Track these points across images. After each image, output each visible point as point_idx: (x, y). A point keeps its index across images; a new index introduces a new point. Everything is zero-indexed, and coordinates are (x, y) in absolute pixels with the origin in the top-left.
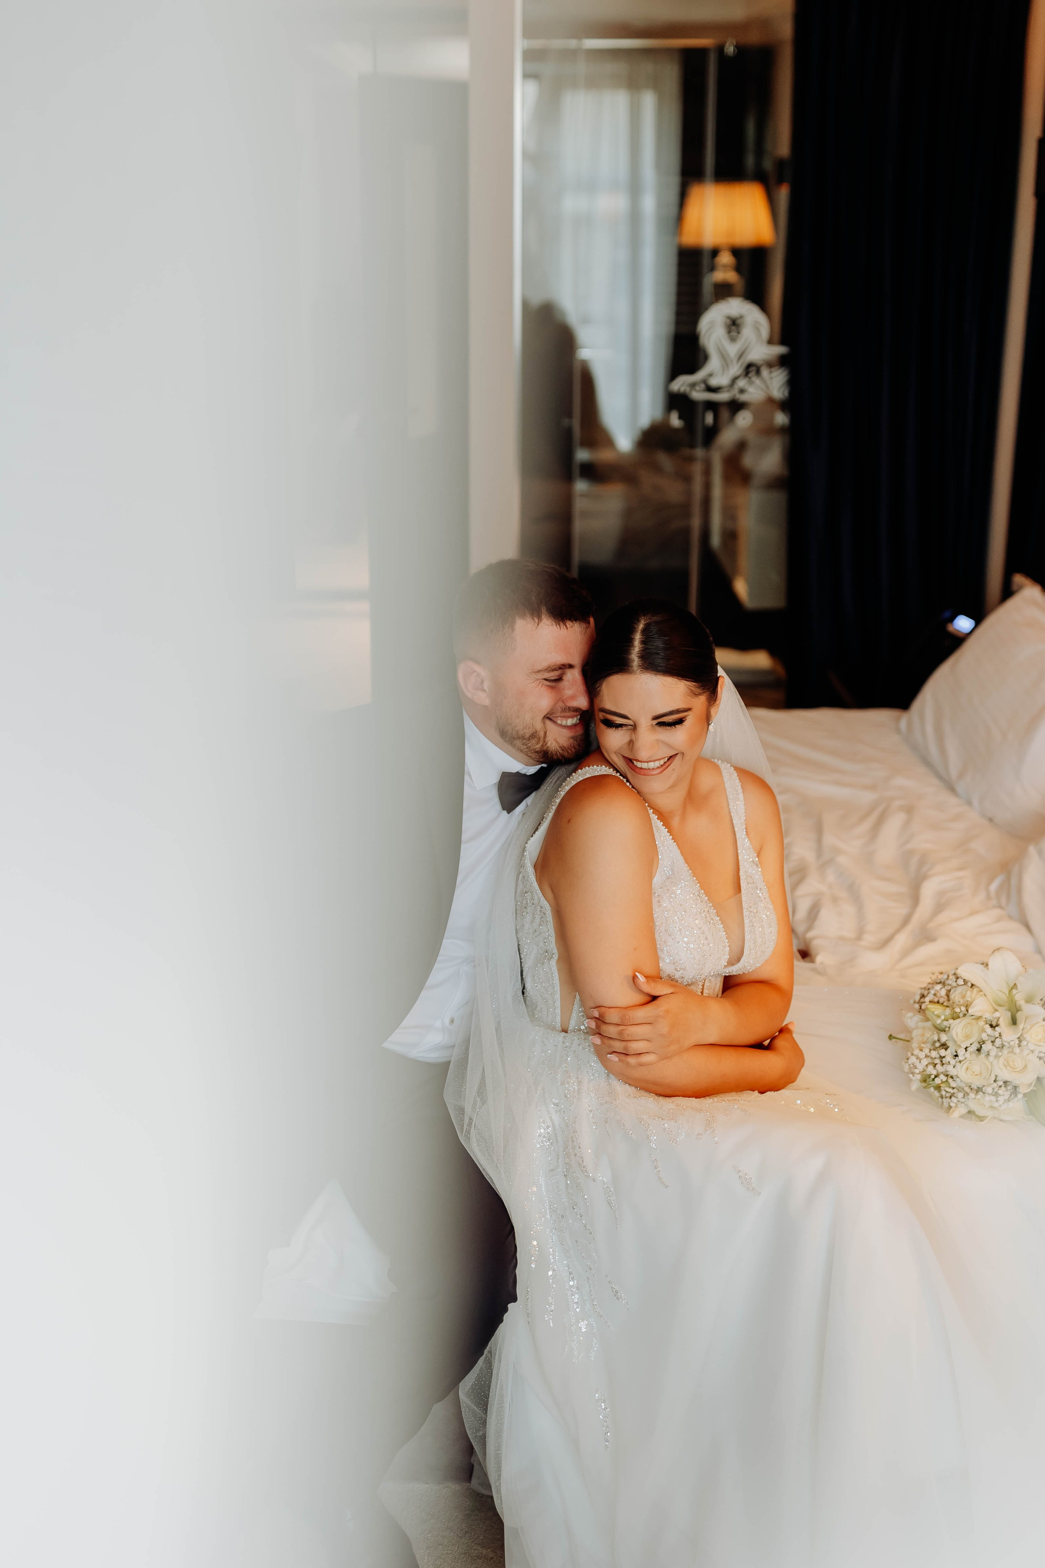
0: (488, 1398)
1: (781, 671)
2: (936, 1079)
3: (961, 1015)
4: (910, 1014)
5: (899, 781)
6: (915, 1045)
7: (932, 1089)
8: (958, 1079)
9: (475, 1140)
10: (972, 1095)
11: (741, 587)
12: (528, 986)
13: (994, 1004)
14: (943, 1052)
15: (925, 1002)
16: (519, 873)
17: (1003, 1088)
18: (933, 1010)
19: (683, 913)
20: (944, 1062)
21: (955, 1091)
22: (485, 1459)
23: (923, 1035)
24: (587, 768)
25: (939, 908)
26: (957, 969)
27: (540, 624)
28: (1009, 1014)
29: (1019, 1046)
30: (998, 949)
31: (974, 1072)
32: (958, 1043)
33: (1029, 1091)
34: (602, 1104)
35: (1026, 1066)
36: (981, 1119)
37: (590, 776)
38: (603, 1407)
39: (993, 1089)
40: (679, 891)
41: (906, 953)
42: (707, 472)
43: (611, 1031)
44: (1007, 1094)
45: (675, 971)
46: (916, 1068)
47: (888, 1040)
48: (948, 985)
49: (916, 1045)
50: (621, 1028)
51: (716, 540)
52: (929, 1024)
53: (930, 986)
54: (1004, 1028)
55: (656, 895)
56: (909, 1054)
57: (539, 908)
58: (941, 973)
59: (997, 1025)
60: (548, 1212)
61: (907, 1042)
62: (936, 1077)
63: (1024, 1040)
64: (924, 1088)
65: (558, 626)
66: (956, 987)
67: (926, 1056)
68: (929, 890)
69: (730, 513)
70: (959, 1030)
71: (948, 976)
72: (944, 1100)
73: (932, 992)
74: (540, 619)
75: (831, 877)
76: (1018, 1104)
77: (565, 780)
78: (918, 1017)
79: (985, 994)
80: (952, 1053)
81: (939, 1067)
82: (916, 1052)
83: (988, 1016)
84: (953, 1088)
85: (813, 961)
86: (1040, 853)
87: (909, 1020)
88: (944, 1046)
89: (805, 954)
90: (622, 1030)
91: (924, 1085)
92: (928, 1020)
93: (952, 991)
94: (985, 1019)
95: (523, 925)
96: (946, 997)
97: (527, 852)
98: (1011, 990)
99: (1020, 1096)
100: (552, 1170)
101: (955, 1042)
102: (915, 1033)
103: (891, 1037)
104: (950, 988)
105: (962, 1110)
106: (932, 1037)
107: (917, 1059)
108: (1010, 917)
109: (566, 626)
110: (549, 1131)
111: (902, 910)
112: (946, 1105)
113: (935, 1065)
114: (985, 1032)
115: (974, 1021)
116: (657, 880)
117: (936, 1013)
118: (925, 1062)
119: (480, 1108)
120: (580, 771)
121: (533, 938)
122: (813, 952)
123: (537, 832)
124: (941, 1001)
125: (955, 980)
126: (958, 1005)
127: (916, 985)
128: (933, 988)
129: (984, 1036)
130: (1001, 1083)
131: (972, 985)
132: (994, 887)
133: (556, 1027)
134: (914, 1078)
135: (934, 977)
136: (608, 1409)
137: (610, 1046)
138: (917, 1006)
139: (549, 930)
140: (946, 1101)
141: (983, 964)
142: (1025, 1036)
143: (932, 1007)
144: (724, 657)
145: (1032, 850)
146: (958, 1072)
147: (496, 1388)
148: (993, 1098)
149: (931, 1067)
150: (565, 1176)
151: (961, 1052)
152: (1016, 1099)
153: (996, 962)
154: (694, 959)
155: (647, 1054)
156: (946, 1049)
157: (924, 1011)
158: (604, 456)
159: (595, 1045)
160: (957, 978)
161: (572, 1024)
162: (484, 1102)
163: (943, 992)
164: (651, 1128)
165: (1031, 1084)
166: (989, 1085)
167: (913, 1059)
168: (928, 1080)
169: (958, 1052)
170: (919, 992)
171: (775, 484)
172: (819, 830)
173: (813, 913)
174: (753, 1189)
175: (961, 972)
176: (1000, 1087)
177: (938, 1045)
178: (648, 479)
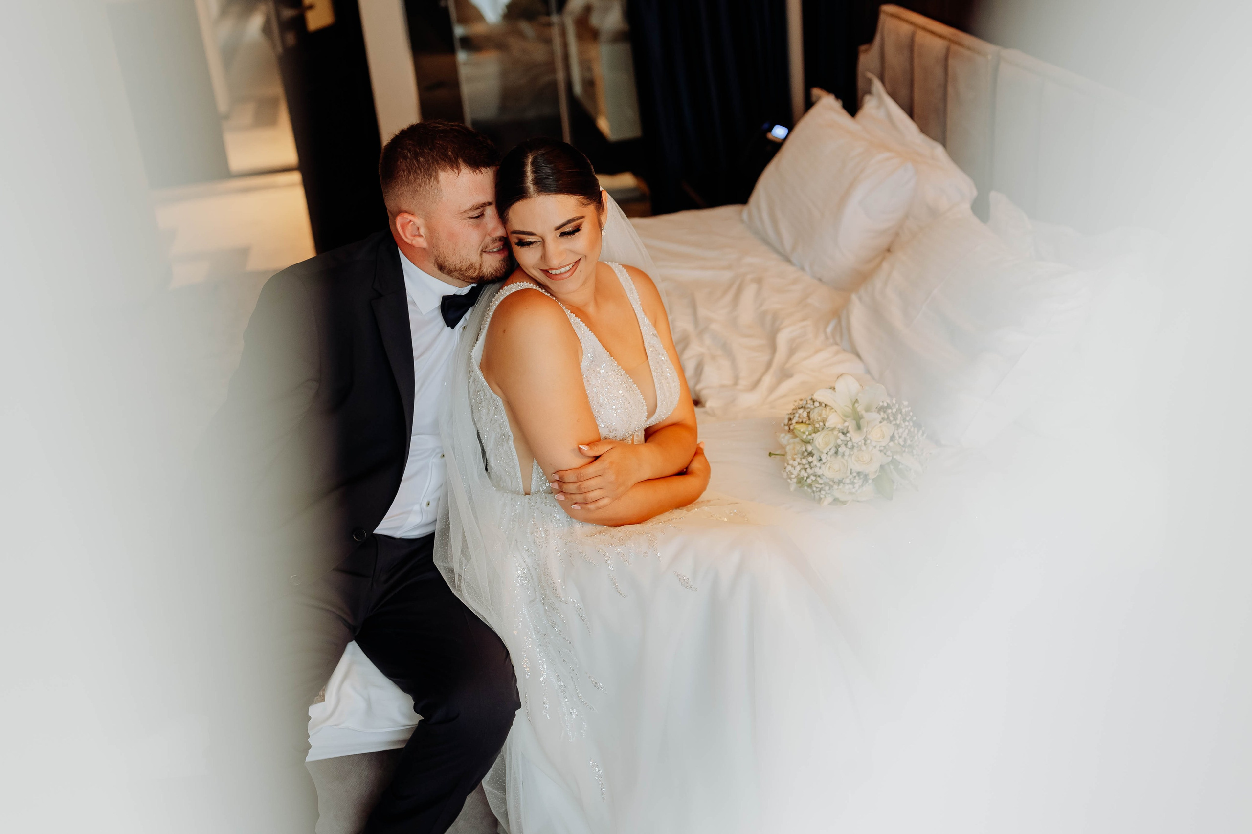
0: (505, 783)
1: (644, 187)
2: (808, 480)
3: (820, 429)
4: (783, 435)
5: (749, 260)
6: (789, 457)
7: (806, 488)
8: (824, 477)
9: (465, 591)
10: (836, 487)
11: (603, 124)
12: (492, 463)
13: (842, 416)
14: (810, 459)
15: (792, 424)
16: (469, 377)
17: (857, 478)
18: (799, 429)
19: (609, 387)
20: (812, 466)
21: (823, 486)
22: (509, 828)
23: (794, 449)
24: (512, 285)
25: (792, 351)
26: (813, 395)
27: (460, 174)
28: (854, 422)
29: (865, 444)
30: (841, 375)
31: (834, 470)
32: (821, 450)
33: (875, 476)
34: (566, 544)
35: (871, 459)
36: (844, 503)
37: (514, 291)
38: (597, 770)
39: (850, 479)
40: (602, 371)
41: (772, 389)
42: (564, 34)
43: (571, 488)
44: (860, 482)
45: (609, 433)
46: (792, 474)
47: (769, 457)
48: (808, 408)
49: (791, 457)
50: (578, 484)
51: (578, 89)
52: (797, 440)
53: (795, 411)
54: (852, 434)
55: (585, 376)
56: (786, 465)
57: (492, 401)
58: (801, 400)
59: (848, 432)
60: (533, 633)
61: (782, 456)
62: (807, 478)
63: (868, 439)
64: (800, 487)
65: (475, 173)
66: (814, 409)
67: (799, 464)
68: (782, 339)
69: (587, 66)
70: (820, 441)
71: (807, 401)
72: (815, 494)
73: (797, 415)
74: (458, 168)
75: (708, 341)
76: (869, 488)
77: (494, 296)
78: (789, 436)
79: (835, 411)
80: (817, 458)
81: (809, 470)
82: (791, 462)
83: (840, 426)
84: (821, 484)
85: (703, 406)
86: (860, 299)
87: (782, 439)
88: (811, 454)
89: (697, 403)
90: (580, 485)
91: (800, 485)
92: (796, 436)
93: (811, 412)
94: (838, 429)
95: (481, 417)
96: (807, 417)
97: (473, 359)
98: (854, 405)
99: (870, 481)
100: (532, 601)
101: (818, 450)
102: (788, 448)
103: (770, 454)
104: (809, 410)
105: (829, 499)
106: (801, 449)
107: (792, 467)
108: (844, 350)
109: (482, 172)
110: (525, 571)
111: (764, 358)
112: (817, 497)
113: (806, 469)
114: (839, 438)
115: (830, 432)
116: (584, 365)
117: (802, 430)
118: (798, 468)
119: (466, 565)
120: (506, 287)
121: (490, 426)
122: (703, 400)
123: (478, 342)
124: (804, 421)
125: (812, 403)
126: (817, 422)
127: (783, 411)
128: (797, 412)
129: (839, 442)
130: (855, 474)
131: (826, 405)
132: (829, 329)
133: (520, 492)
134: (792, 482)
135: (796, 404)
136: (601, 771)
137: (572, 499)
138: (787, 428)
139: (503, 417)
140: (817, 495)
141: (831, 388)
142: (868, 436)
143: (798, 427)
144: (604, 182)
145: (854, 297)
146: (823, 471)
147: (510, 774)
148: (851, 486)
149: (803, 472)
150: (543, 603)
151: (824, 457)
152: (867, 484)
153: (840, 385)
154: (623, 421)
155: (602, 499)
156: (812, 456)
157: (792, 430)
158: (477, 29)
159: (559, 501)
160: (814, 402)
161: (533, 488)
162: (468, 559)
163: (805, 414)
164: (608, 554)
165: (876, 472)
166: (847, 477)
167: (789, 468)
168: (802, 481)
169: (822, 457)
170: (787, 417)
171: (619, 37)
172: (694, 306)
173: (699, 370)
174: (691, 586)
175: (815, 397)
176: (855, 477)
177: (806, 454)
178: (515, 44)
